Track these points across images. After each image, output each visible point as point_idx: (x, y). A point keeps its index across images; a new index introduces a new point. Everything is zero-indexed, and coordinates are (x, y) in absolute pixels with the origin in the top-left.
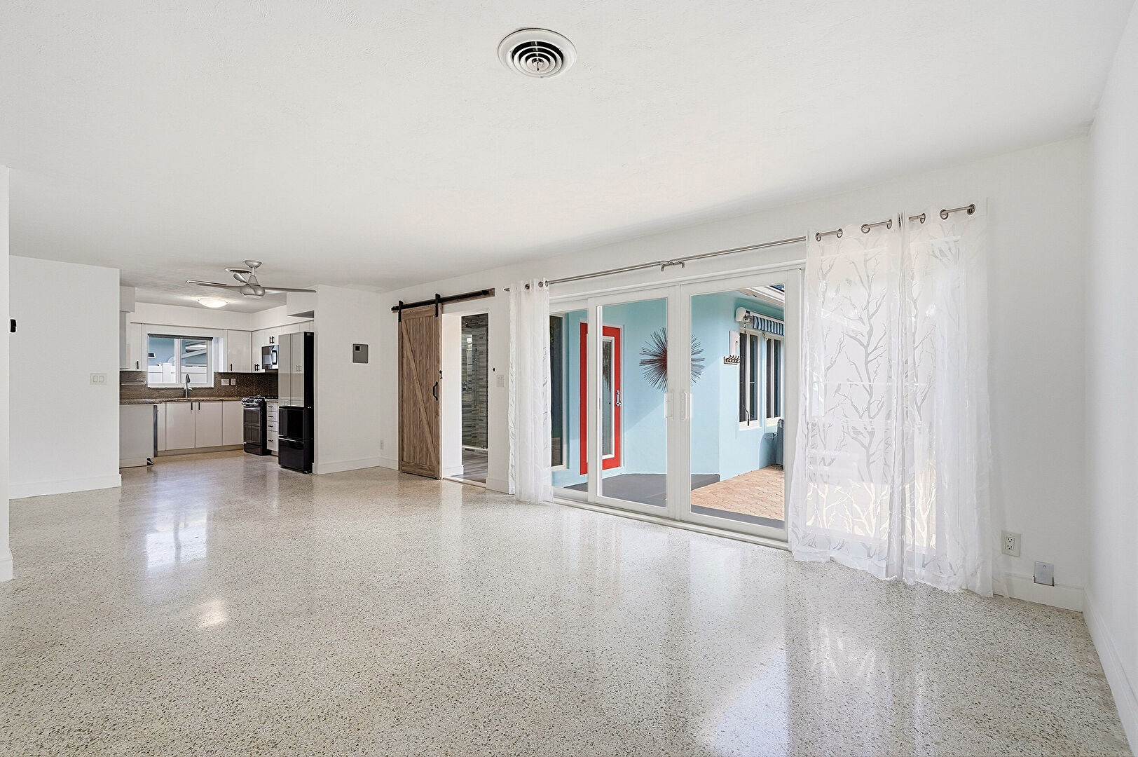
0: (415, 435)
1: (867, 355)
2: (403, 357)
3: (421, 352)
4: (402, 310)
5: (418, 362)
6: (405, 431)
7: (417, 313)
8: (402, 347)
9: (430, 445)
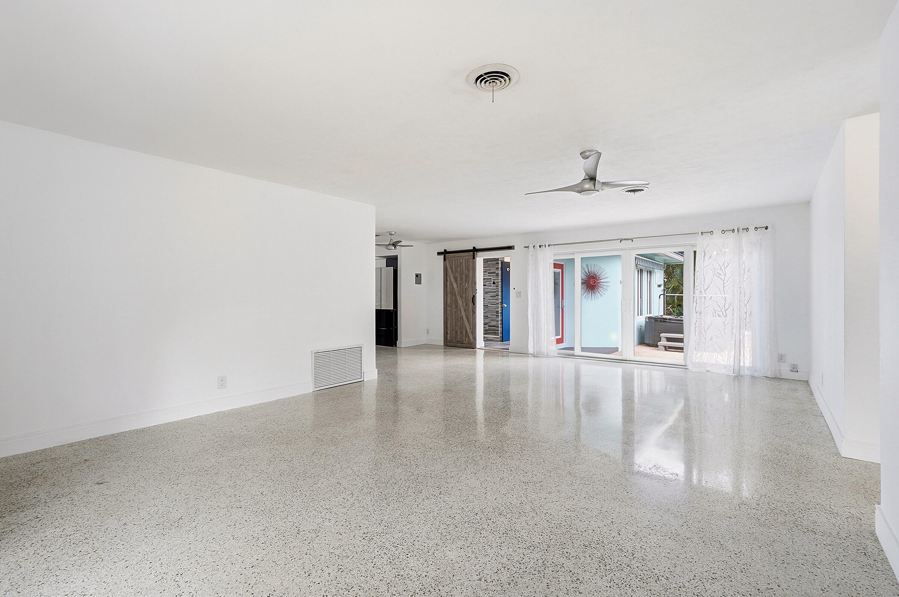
0: (456, 325)
1: (724, 284)
2: (447, 281)
3: (461, 279)
4: (447, 255)
5: (459, 284)
6: (449, 323)
7: (459, 257)
8: (446, 275)
9: (468, 330)
